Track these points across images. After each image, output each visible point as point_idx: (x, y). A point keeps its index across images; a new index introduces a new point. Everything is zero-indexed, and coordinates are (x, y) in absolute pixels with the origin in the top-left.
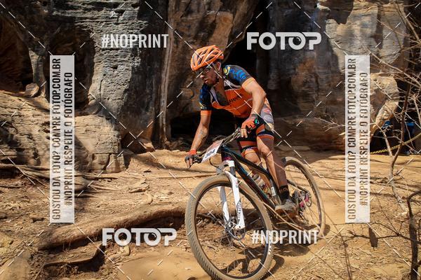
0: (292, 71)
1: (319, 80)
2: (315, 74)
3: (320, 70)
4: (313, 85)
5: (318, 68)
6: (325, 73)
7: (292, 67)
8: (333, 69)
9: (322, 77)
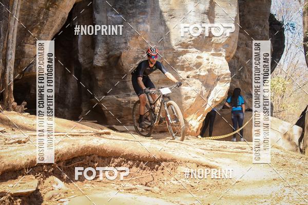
0: (123, 45)
7: (123, 40)
8: (166, 45)
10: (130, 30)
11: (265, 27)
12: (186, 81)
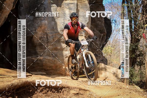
0: (34, 31)
1: (48, 37)
2: (46, 33)
3: (49, 31)
4: (45, 39)
5: (48, 30)
6: (51, 33)
7: (34, 29)
8: (55, 31)
9: (50, 35)
10: (37, 24)
11: (102, 22)
12: (66, 49)
